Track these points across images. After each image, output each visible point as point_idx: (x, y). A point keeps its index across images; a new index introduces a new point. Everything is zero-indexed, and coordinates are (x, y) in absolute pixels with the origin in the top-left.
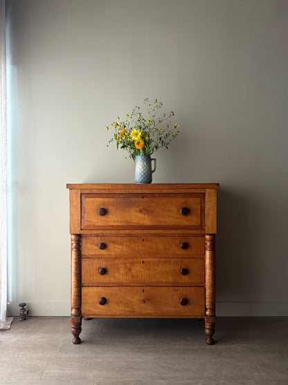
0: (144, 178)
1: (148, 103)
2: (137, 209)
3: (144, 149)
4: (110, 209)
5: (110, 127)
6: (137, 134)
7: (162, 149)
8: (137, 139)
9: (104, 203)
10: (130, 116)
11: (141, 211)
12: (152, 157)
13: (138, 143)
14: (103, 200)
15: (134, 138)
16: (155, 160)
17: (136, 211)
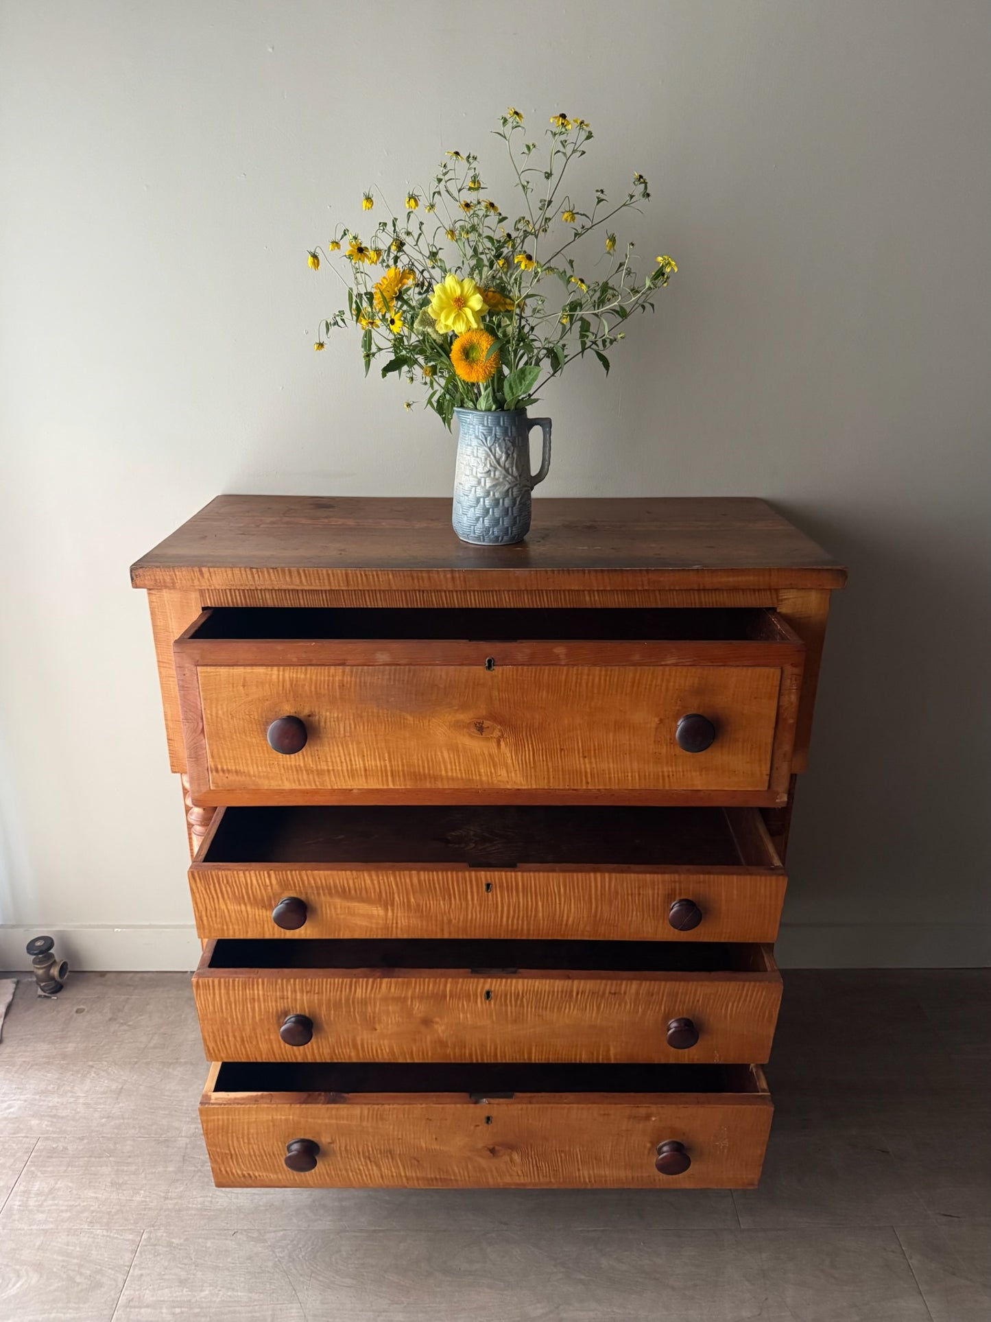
0: (496, 522)
1: (518, 139)
2: (464, 717)
3: (497, 381)
4: (327, 716)
5: (326, 251)
6: (461, 302)
7: (581, 366)
8: (460, 328)
9: (294, 691)
10: (424, 201)
11: (481, 729)
12: (532, 412)
13: (467, 353)
14: (289, 674)
15: (446, 323)
16: (546, 423)
17: (458, 726)
